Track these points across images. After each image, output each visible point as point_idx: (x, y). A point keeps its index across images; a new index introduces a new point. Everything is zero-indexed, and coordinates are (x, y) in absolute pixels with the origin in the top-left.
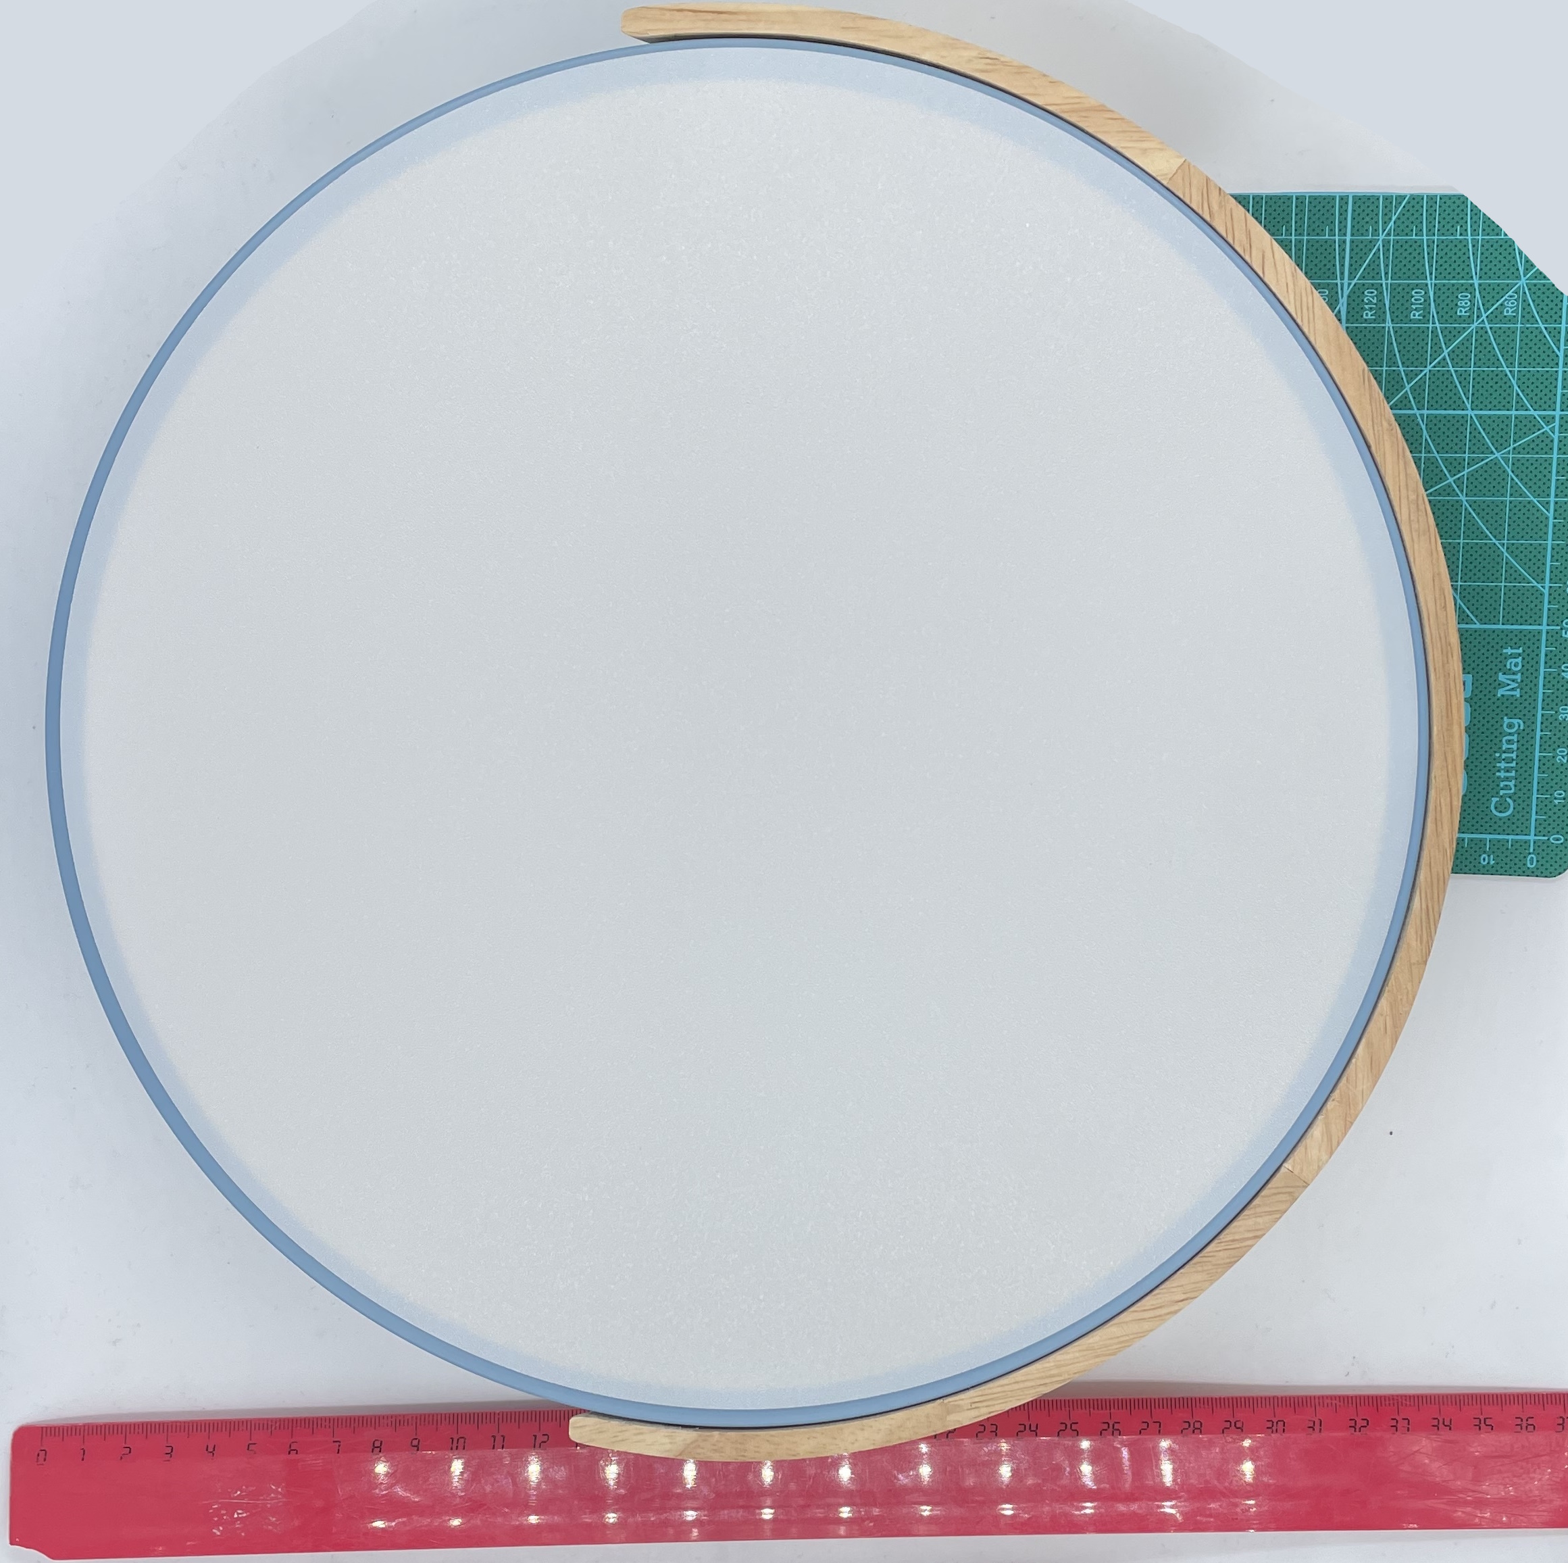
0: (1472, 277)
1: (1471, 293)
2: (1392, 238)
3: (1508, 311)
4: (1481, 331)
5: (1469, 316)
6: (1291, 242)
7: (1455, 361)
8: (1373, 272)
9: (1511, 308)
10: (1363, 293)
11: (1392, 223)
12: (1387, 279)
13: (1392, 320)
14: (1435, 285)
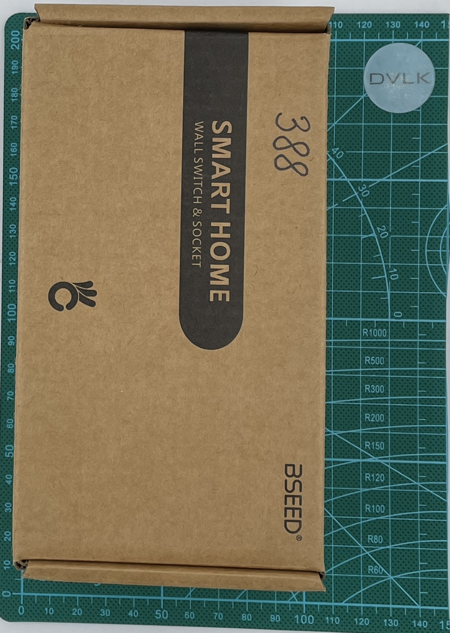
0: (393, 544)
1: (383, 543)
2: (419, 491)
3: (371, 568)
4: (358, 551)
5: (367, 543)
6: (416, 424)
7: (338, 535)
8: (396, 479)
9: (373, 571)
10: (382, 473)
11: (428, 490)
12: (391, 488)
13: (364, 492)
14: (388, 520)
